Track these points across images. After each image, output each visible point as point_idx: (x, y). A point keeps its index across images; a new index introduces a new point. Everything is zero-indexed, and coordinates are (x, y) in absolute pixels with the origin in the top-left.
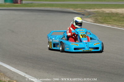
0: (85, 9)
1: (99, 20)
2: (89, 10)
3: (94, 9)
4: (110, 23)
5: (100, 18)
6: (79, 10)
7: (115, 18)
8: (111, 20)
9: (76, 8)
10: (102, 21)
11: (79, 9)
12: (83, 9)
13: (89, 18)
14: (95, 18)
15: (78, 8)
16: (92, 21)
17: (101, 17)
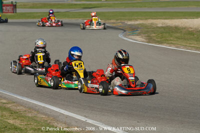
0: (122, 21)
1: (154, 38)
2: (129, 23)
3: (136, 20)
4: (173, 42)
5: (154, 35)
6: (114, 23)
7: (178, 35)
8: (172, 38)
9: (108, 19)
10: (159, 40)
11: (112, 21)
12: (119, 21)
13: (137, 35)
14: (146, 35)
15: (110, 20)
16: (143, 40)
17: (155, 33)
